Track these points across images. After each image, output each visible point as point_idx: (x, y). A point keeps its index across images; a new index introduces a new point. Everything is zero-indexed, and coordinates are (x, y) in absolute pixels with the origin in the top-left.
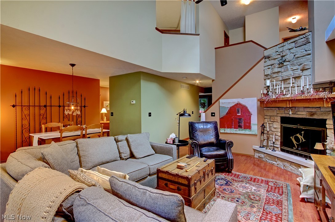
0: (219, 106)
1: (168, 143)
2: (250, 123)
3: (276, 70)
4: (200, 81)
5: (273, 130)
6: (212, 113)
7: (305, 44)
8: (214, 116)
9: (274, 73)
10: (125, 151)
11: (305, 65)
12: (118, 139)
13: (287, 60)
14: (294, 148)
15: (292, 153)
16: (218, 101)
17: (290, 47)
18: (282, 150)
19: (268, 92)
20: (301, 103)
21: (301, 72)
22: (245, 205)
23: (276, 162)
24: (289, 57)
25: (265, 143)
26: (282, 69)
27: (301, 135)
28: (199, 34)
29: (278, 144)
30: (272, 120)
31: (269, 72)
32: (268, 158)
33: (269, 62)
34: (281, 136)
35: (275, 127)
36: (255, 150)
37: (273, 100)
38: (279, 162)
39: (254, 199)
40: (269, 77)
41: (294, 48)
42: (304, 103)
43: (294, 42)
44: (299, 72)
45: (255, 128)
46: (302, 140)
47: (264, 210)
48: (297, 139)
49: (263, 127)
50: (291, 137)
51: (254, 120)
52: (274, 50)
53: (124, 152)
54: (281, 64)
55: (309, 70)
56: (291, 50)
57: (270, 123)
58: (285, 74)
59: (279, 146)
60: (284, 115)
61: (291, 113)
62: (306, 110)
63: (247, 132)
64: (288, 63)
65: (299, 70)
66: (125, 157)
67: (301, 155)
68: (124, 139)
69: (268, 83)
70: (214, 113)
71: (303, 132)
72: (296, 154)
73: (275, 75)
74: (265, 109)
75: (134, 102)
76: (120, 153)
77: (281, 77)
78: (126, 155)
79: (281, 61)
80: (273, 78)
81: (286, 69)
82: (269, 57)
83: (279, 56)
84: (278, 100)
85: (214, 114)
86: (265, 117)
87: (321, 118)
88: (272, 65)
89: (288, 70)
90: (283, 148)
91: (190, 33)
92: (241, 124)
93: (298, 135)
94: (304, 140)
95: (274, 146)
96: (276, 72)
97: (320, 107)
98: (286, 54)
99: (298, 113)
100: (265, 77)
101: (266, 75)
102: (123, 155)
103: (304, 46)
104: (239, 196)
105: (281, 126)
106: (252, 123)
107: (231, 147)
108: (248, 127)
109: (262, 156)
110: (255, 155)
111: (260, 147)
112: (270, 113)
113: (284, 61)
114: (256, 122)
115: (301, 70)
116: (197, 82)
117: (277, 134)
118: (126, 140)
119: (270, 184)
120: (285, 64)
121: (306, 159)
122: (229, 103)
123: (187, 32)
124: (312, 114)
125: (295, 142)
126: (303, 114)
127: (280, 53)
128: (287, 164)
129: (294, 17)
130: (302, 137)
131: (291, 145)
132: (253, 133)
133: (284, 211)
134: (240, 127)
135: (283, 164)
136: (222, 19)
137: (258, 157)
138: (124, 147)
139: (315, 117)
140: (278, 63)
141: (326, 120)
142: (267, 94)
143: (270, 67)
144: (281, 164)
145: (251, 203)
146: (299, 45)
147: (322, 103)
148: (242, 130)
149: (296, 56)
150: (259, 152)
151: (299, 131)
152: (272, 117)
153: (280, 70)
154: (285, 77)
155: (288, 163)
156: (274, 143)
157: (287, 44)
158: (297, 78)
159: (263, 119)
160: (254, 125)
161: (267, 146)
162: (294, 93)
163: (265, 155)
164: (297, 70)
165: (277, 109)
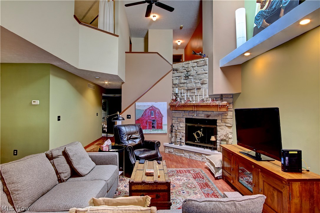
0: (135, 109)
1: (104, 150)
2: (162, 124)
3: (183, 81)
4: (109, 83)
5: (180, 128)
6: (128, 116)
7: (204, 66)
8: (130, 118)
9: (181, 83)
10: (65, 170)
11: (204, 80)
12: (52, 155)
13: (191, 75)
14: (196, 141)
15: (194, 145)
16: (134, 104)
17: (194, 66)
18: (187, 144)
19: (176, 98)
20: (203, 108)
21: (201, 85)
22: (191, 194)
23: (183, 154)
24: (193, 72)
25: (173, 140)
26: (187, 81)
27: (201, 131)
28: (119, 36)
29: (184, 139)
30: (179, 121)
31: (176, 82)
32: (177, 152)
33: (177, 74)
34: (186, 133)
35: (182, 126)
36: (165, 147)
37: (182, 105)
38: (186, 154)
39: (192, 187)
40: (177, 86)
41: (196, 67)
42: (205, 108)
43: (197, 62)
44: (199, 85)
45: (166, 128)
46: (201, 135)
47: (204, 194)
48: (198, 135)
49: (172, 126)
50: (194, 134)
51: (165, 121)
52: (181, 65)
53: (64, 172)
54: (187, 77)
55: (206, 85)
56: (194, 68)
57: (178, 123)
58: (189, 85)
59: (184, 141)
60: (188, 117)
61: (195, 115)
62: (204, 113)
63: (159, 131)
64: (192, 77)
65: (199, 84)
66: (65, 177)
67: (200, 146)
68: (61, 153)
69: (177, 90)
70: (130, 115)
71: (202, 129)
72: (197, 146)
73: (181, 85)
74: (173, 111)
75: (38, 102)
76: (57, 173)
77: (186, 87)
78: (66, 175)
79: (187, 75)
80: (180, 87)
81: (190, 81)
82: (177, 70)
83: (185, 71)
84: (187, 105)
85: (129, 117)
86: (173, 118)
87: (214, 118)
88: (179, 77)
89: (191, 82)
90: (187, 142)
91: (108, 31)
92: (154, 125)
93: (199, 132)
94: (203, 135)
95: (181, 142)
96: (183, 83)
97: (213, 111)
98: (191, 70)
99: (199, 115)
100: (174, 85)
101: (174, 84)
102: (63, 176)
103: (203, 66)
104: (181, 188)
105: (186, 125)
106: (163, 123)
107: (159, 147)
108: (160, 127)
109: (172, 150)
110: (166, 151)
111: (170, 143)
112: (177, 114)
113: (189, 75)
114: (166, 123)
115: (201, 84)
116: (106, 83)
117: (183, 132)
118: (63, 155)
119: (191, 172)
120: (190, 77)
121: (204, 149)
122: (144, 106)
123: (105, 30)
124: (208, 116)
125: (196, 137)
126: (202, 116)
127: (186, 68)
128: (192, 155)
129: (179, 41)
130: (201, 133)
131: (193, 139)
132: (164, 132)
133: (214, 190)
134: (153, 127)
135: (189, 155)
136: (129, 26)
137: (168, 152)
138: (63, 165)
139: (210, 118)
140: (185, 75)
141: (216, 120)
142: (176, 100)
143: (177, 78)
144: (187, 155)
145: (193, 191)
146: (200, 65)
147: (216, 108)
148: (155, 130)
149: (198, 73)
150: (169, 147)
151: (199, 128)
152: (179, 119)
153: (185, 81)
154: (189, 87)
155: (192, 153)
156: (181, 139)
157: (191, 63)
158: (199, 89)
159: (172, 120)
160: (165, 125)
161: (175, 143)
162: (196, 100)
163: (174, 149)
164: (198, 84)
165: (183, 112)
